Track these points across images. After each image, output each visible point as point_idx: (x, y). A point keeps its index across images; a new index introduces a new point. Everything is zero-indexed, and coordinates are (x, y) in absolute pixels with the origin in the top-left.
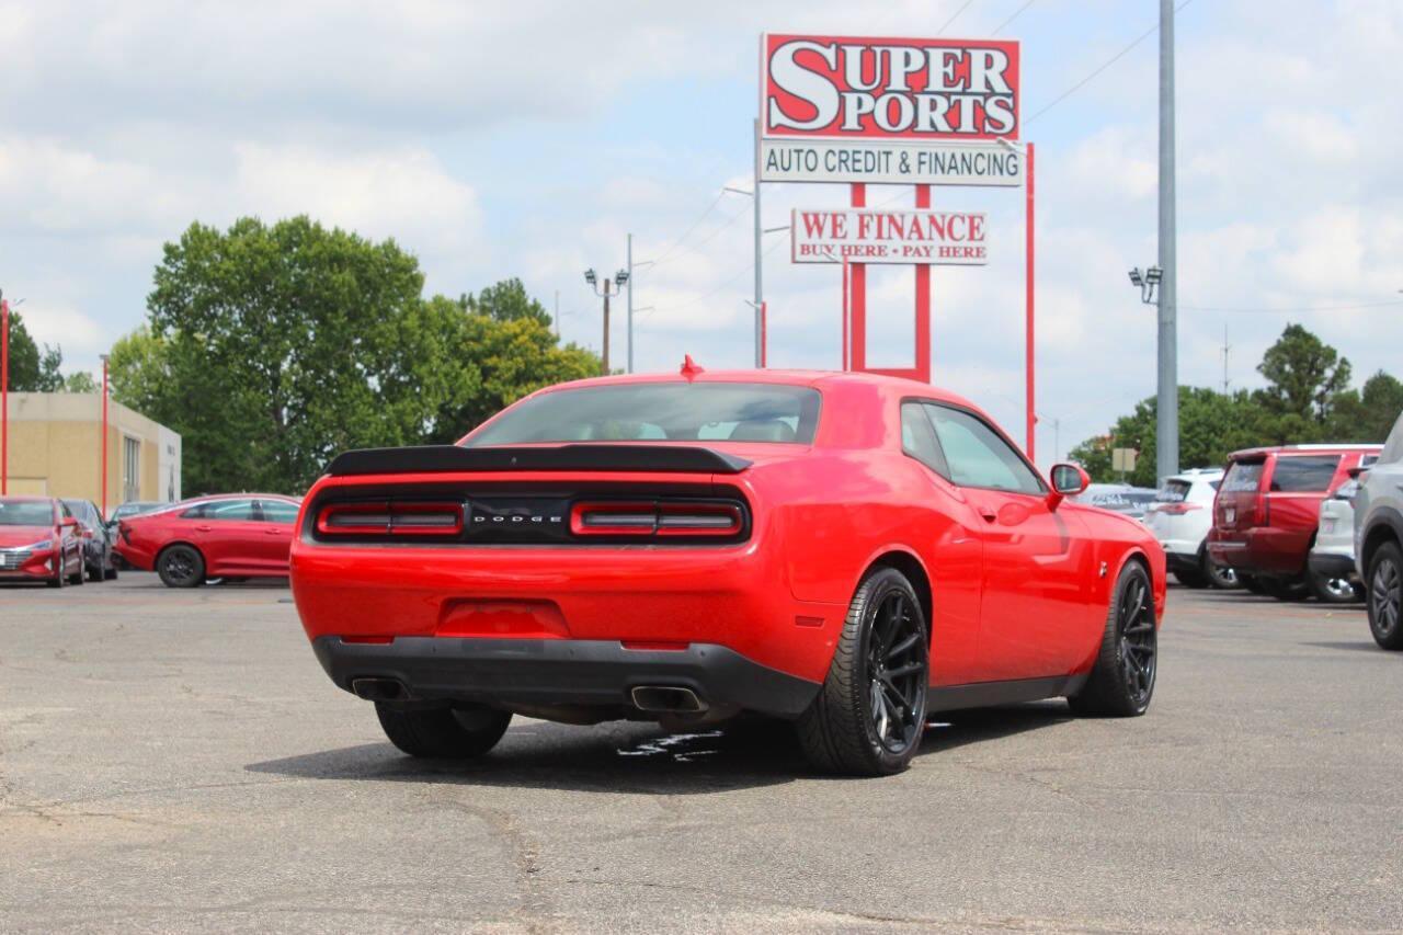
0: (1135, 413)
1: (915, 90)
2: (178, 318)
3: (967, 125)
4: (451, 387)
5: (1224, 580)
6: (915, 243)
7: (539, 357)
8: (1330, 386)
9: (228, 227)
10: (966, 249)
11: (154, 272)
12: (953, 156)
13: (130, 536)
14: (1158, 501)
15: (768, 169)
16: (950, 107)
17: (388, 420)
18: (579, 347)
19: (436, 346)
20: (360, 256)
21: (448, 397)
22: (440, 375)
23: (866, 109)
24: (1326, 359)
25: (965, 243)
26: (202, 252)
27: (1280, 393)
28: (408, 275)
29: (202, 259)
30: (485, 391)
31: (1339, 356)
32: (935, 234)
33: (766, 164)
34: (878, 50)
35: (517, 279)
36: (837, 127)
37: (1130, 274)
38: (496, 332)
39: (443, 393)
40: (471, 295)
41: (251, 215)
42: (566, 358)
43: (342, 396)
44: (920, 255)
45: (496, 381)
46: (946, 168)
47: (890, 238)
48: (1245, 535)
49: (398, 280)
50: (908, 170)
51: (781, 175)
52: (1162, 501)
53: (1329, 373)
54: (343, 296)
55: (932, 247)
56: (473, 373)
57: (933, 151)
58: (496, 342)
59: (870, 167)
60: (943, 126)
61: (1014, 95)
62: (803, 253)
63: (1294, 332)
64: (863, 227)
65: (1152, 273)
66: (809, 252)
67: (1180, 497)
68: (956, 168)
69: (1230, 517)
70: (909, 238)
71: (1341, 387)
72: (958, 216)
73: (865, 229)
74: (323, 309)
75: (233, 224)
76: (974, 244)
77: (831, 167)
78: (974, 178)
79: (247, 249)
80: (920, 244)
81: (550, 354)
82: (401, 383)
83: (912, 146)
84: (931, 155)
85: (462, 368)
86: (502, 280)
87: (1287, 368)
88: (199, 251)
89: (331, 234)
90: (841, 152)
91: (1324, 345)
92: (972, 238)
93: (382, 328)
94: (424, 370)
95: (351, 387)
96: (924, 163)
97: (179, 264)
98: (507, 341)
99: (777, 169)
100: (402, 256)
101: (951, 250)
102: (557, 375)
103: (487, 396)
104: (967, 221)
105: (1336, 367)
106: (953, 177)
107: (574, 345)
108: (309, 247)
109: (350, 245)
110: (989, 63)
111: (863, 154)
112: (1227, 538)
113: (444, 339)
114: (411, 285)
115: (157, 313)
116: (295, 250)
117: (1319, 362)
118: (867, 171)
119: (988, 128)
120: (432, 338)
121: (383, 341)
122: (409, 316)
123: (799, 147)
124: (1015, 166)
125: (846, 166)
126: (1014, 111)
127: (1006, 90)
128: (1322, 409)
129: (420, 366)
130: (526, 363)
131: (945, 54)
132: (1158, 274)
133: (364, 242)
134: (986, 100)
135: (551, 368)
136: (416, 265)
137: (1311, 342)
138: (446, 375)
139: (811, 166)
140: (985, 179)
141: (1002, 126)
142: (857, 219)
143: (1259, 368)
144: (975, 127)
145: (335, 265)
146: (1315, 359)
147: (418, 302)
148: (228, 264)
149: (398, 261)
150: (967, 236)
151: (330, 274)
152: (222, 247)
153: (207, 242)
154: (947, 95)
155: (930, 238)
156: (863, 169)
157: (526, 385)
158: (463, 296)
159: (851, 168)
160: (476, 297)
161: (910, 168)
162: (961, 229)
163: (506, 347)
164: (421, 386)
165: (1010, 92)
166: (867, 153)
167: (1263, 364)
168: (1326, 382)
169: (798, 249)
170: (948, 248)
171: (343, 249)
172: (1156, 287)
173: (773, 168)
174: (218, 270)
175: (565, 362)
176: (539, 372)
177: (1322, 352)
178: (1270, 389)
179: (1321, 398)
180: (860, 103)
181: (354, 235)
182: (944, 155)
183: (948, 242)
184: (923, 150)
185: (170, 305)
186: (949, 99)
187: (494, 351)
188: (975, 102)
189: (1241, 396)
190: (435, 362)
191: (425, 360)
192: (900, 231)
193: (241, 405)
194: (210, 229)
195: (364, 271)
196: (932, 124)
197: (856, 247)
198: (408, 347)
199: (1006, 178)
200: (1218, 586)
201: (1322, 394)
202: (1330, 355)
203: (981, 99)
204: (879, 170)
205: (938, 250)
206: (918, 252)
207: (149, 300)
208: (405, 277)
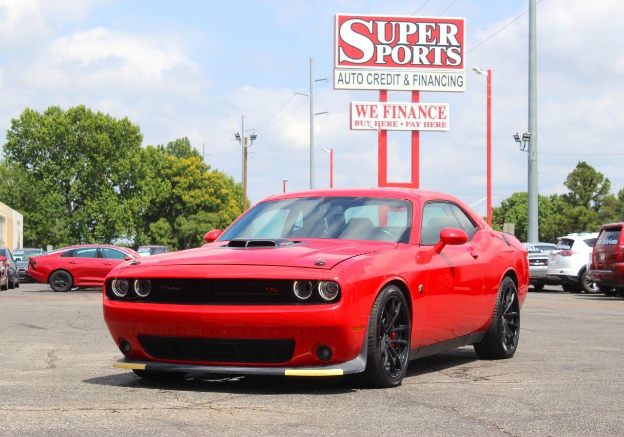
0: (501, 206)
1: (412, 44)
2: (19, 157)
3: (438, 61)
4: (156, 191)
5: (592, 289)
6: (412, 120)
7: (200, 177)
8: (601, 193)
9: (44, 111)
10: (437, 123)
11: (6, 133)
12: (431, 77)
13: (35, 266)
14: (556, 249)
15: (338, 82)
16: (429, 52)
17: (125, 208)
18: (219, 172)
19: (149, 171)
20: (111, 126)
21: (155, 197)
22: (151, 186)
23: (387, 53)
24: (598, 179)
25: (437, 120)
26: (31, 124)
27: (575, 196)
28: (135, 135)
29: (31, 127)
30: (173, 193)
31: (604, 178)
32: (422, 116)
33: (338, 81)
34: (394, 24)
35: (186, 138)
36: (373, 62)
37: (514, 136)
38: (179, 164)
39: (152, 195)
40: (162, 145)
41: (55, 105)
42: (213, 177)
43: (102, 196)
44: (414, 126)
45: (179, 189)
46: (427, 83)
47: (399, 118)
48: (612, 266)
49: (130, 137)
50: (408, 84)
51: (345, 86)
52: (559, 249)
53: (599, 186)
54: (103, 146)
55: (420, 122)
56: (167, 185)
57: (421, 74)
58: (179, 169)
59: (389, 82)
60: (426, 62)
61: (461, 46)
62: (356, 125)
63: (582, 166)
64: (386, 112)
65: (525, 135)
66: (359, 125)
67: (568, 247)
68: (432, 83)
69: (603, 257)
70: (409, 118)
71: (605, 193)
72: (433, 107)
73: (387, 113)
74: (91, 152)
75: (46, 110)
76: (441, 121)
77: (370, 82)
78: (441, 88)
79: (54, 122)
80: (415, 121)
81: (206, 175)
82: (131, 189)
83: (411, 72)
84: (420, 76)
85: (162, 182)
86: (178, 138)
87: (579, 183)
88: (29, 123)
89: (96, 115)
90: (375, 74)
91: (597, 172)
92: (440, 118)
93: (122, 162)
94: (143, 183)
95: (106, 191)
96: (416, 80)
97: (19, 129)
98: (184, 169)
99: (343, 83)
100: (132, 126)
101: (430, 124)
102: (209, 186)
103: (174, 196)
104: (438, 109)
105: (603, 183)
106: (430, 87)
107: (217, 171)
108: (86, 121)
109: (106, 120)
110: (449, 30)
111: (386, 75)
112: (600, 268)
113: (152, 168)
114: (137, 141)
115: (8, 154)
116: (78, 122)
117: (594, 180)
118: (388, 84)
119: (448, 63)
120: (147, 167)
121: (122, 168)
122: (135, 156)
123: (354, 72)
124: (462, 82)
125: (378, 81)
126: (461, 54)
127: (457, 44)
128: (596, 204)
129: (141, 181)
130: (194, 180)
131: (427, 26)
132: (528, 136)
133: (113, 118)
134: (447, 49)
135: (207, 182)
136: (139, 130)
137: (591, 171)
138: (154, 185)
139: (360, 82)
140: (447, 88)
141: (455, 61)
142: (383, 108)
143: (564, 183)
144: (441, 62)
145: (99, 131)
146: (592, 180)
147: (139, 149)
148: (44, 130)
149: (130, 128)
150: (438, 117)
151: (96, 135)
152: (41, 120)
153: (33, 118)
154: (428, 46)
155: (419, 118)
156: (386, 84)
157: (194, 191)
158: (159, 146)
159: (380, 83)
160: (165, 146)
161: (409, 83)
162: (435, 113)
163: (184, 172)
164: (141, 191)
165: (459, 45)
166: (388, 75)
167: (567, 182)
168: (598, 191)
169: (353, 123)
170: (428, 123)
171: (102, 122)
172: (527, 142)
173: (341, 82)
174: (39, 132)
175: (213, 179)
176: (200, 184)
177: (596, 175)
178: (570, 194)
179: (595, 199)
180: (384, 49)
181: (108, 115)
182: (426, 76)
183: (428, 120)
184: (416, 74)
185: (14, 150)
186: (429, 49)
187: (178, 174)
188: (442, 49)
189: (554, 198)
190: (149, 179)
191: (143, 177)
192: (404, 114)
193: (50, 200)
194: (35, 112)
195: (113, 133)
196: (421, 61)
197: (382, 122)
198: (134, 171)
199: (457, 88)
200: (587, 292)
201: (596, 196)
202: (600, 177)
203: (445, 48)
204: (394, 84)
205: (423, 124)
206: (413, 124)
207: (3, 147)
208: (133, 136)
